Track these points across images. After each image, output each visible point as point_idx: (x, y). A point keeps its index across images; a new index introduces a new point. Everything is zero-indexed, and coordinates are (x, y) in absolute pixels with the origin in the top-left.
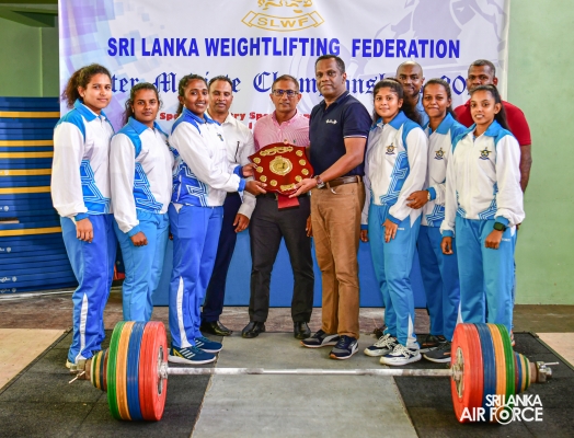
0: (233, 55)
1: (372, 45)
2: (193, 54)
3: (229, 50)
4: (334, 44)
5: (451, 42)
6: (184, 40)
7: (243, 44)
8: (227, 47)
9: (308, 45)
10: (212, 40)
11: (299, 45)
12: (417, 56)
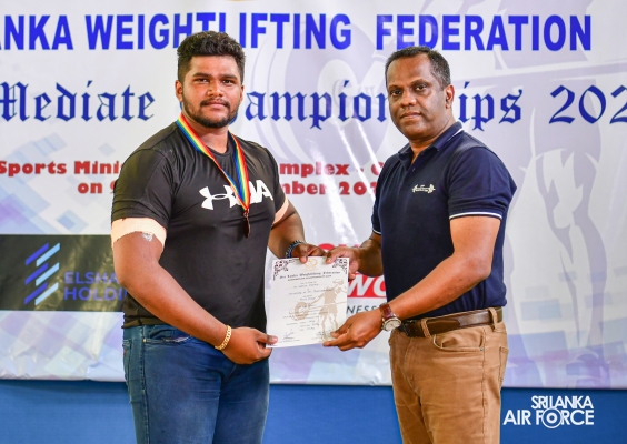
0: (141, 46)
1: (415, 26)
2: (62, 47)
3: (133, 38)
4: (341, 26)
5: (574, 20)
6: (45, 19)
7: (159, 26)
8: (129, 31)
9: (288, 28)
10: (99, 19)
11: (271, 27)
12: (505, 47)
